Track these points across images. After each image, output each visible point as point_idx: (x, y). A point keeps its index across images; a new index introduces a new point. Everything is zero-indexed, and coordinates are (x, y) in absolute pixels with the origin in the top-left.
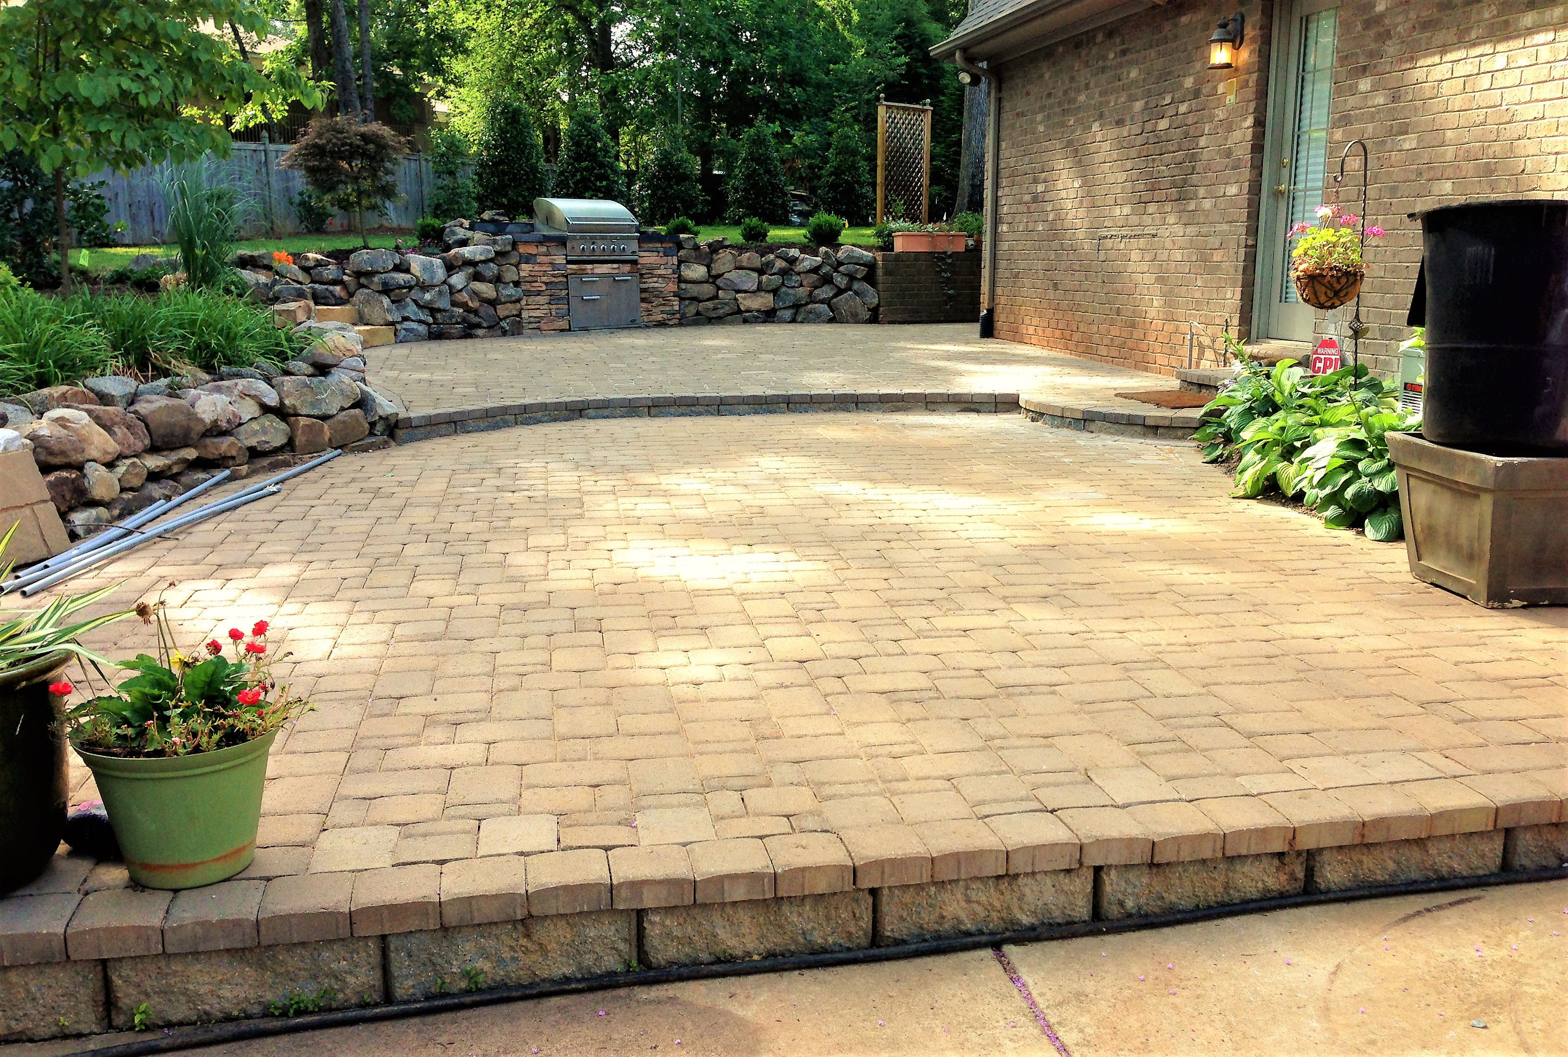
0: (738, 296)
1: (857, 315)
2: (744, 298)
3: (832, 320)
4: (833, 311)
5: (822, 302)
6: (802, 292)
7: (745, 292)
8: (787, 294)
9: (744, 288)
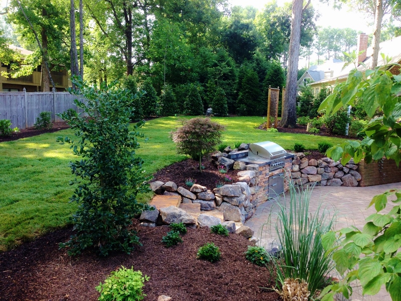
0: (309, 176)
1: (353, 183)
2: (311, 177)
3: (342, 185)
4: (342, 181)
5: (338, 178)
6: (331, 174)
7: (311, 174)
8: (325, 175)
9: (312, 173)
